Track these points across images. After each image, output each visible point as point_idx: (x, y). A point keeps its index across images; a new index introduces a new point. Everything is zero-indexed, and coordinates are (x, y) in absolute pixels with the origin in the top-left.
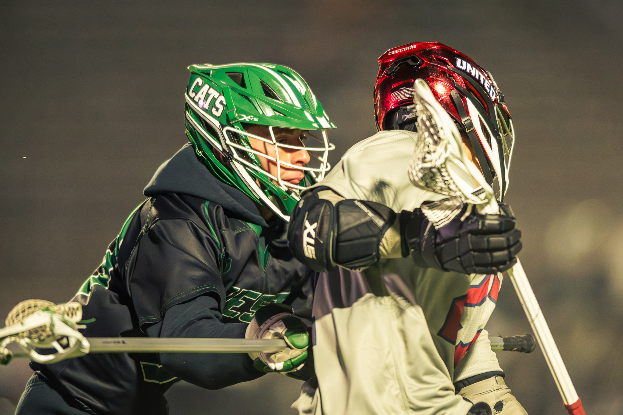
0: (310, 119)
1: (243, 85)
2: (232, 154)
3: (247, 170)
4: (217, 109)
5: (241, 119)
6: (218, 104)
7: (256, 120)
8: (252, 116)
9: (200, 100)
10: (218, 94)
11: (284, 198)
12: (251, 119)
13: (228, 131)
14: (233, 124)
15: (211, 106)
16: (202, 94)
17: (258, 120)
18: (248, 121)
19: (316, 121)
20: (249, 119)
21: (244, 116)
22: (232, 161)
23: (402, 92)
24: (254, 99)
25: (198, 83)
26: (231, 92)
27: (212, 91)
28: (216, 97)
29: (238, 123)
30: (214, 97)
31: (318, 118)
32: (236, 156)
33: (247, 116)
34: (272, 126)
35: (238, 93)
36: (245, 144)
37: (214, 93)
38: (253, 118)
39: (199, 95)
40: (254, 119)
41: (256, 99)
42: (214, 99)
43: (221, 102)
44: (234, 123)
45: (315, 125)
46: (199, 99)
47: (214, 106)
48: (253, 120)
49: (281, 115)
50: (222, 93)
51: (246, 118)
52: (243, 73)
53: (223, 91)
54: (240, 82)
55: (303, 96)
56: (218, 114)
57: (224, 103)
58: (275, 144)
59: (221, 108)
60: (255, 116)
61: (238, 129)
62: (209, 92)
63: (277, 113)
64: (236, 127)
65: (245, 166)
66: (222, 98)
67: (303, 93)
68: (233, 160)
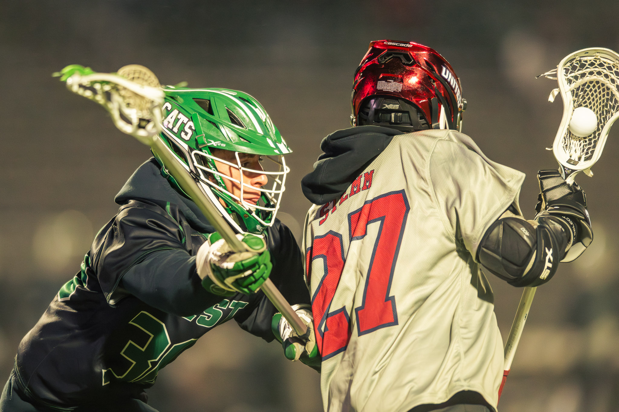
0: (272, 145)
1: (211, 112)
3: (212, 190)
4: (186, 134)
5: (209, 144)
6: (187, 129)
7: (224, 145)
8: (219, 142)
10: (188, 120)
11: (245, 217)
12: (219, 145)
14: (202, 149)
17: (225, 146)
18: (216, 146)
19: (277, 148)
20: (217, 144)
21: (212, 141)
23: (389, 85)
24: (222, 126)
26: (199, 118)
28: (185, 122)
29: (206, 147)
30: (184, 122)
31: (278, 144)
32: (202, 177)
33: (215, 141)
35: (206, 120)
36: (212, 166)
37: (183, 118)
38: (220, 144)
40: (222, 144)
41: (224, 125)
43: (190, 128)
44: (202, 147)
45: (276, 151)
47: (183, 130)
48: (220, 145)
49: (246, 141)
50: (191, 119)
51: (214, 144)
52: (210, 101)
53: (191, 117)
54: (207, 109)
55: (264, 122)
56: (187, 138)
57: (193, 128)
58: (240, 168)
59: (190, 132)
60: (222, 142)
61: (206, 153)
63: (242, 140)
64: (204, 150)
65: (210, 186)
66: (191, 123)
67: (264, 120)
68: (200, 181)
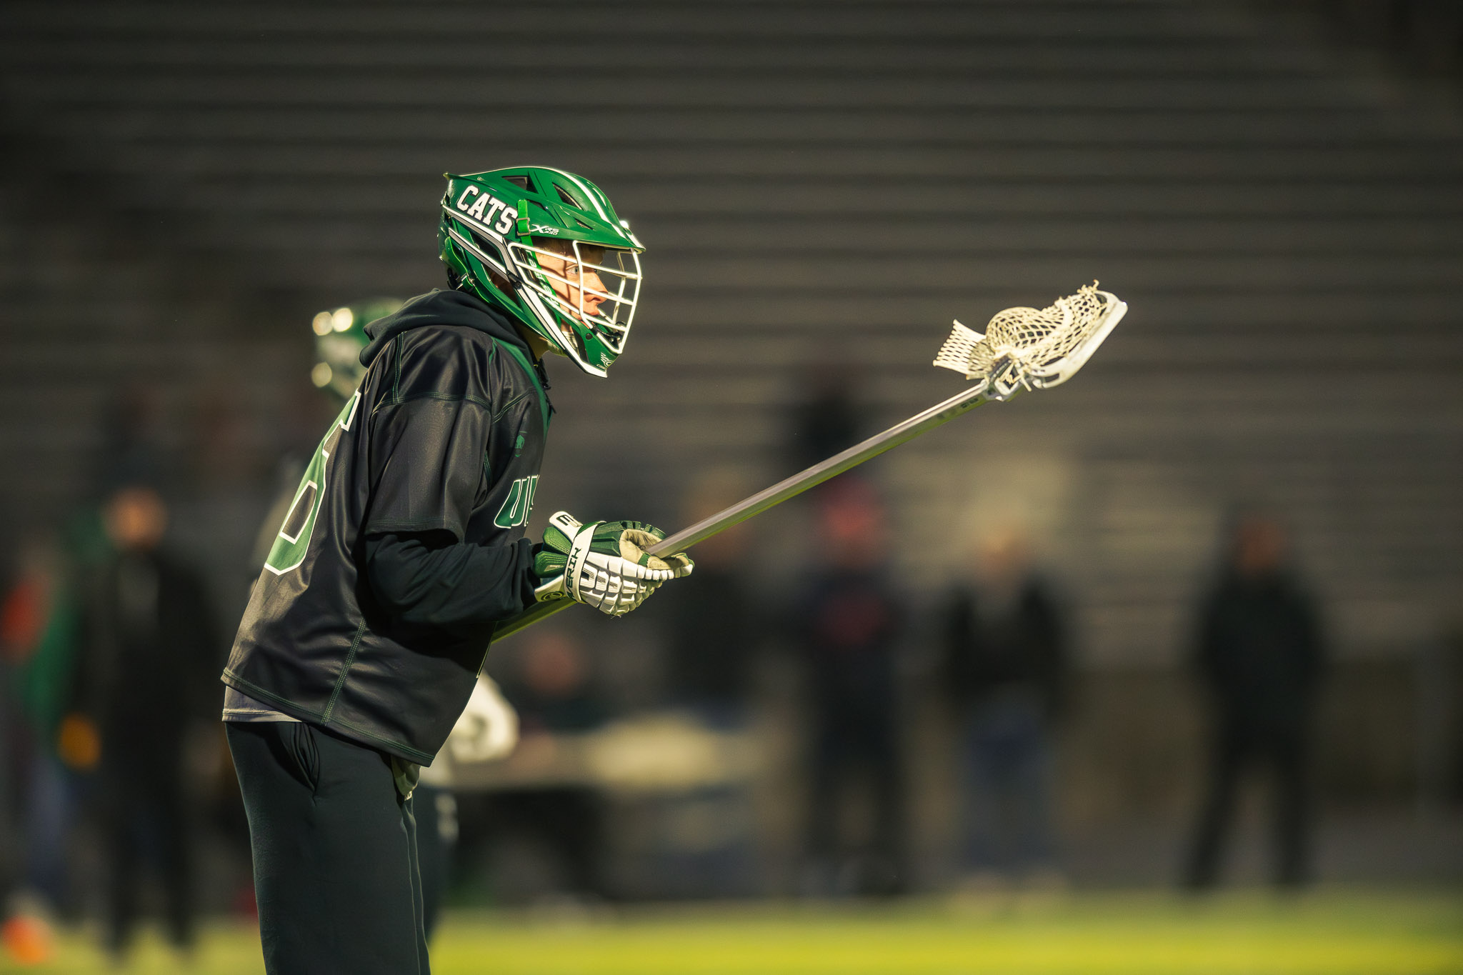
2: (520, 278)
9: (477, 214)
13: (514, 248)
15: (494, 221)
16: (480, 205)
22: (521, 287)
25: (471, 192)
27: (494, 201)
34: (579, 240)
39: (475, 206)
42: (499, 212)
46: (476, 212)
62: (491, 202)
